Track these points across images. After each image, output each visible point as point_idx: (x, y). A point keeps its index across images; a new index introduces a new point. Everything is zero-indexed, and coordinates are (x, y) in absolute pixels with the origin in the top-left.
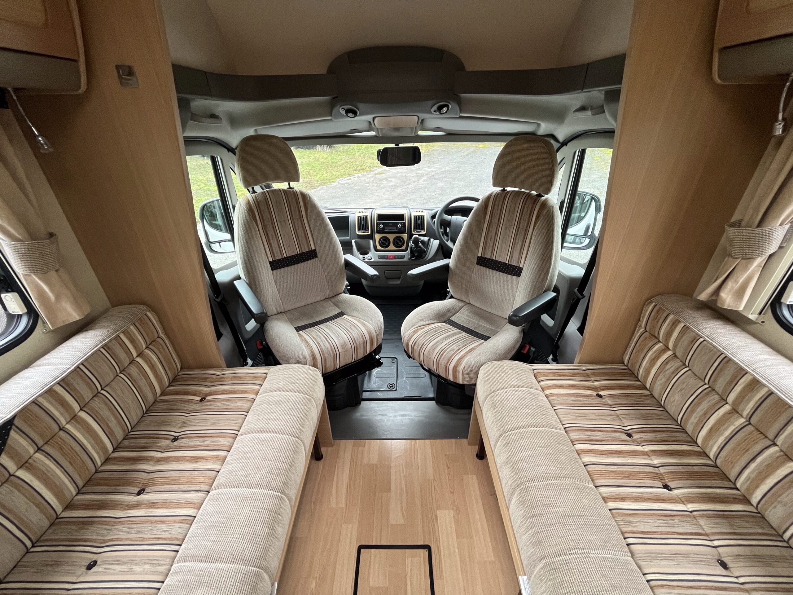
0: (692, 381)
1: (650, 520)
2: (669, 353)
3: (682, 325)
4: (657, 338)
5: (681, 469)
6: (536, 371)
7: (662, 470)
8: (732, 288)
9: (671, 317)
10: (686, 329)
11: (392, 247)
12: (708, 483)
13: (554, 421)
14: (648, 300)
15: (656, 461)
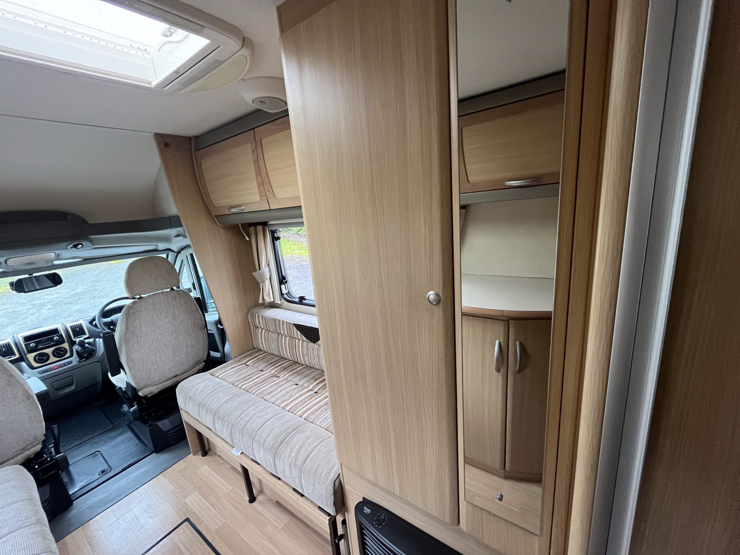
0: (273, 335)
1: (271, 388)
2: (264, 330)
3: (260, 316)
4: (258, 327)
5: (281, 369)
6: (210, 373)
7: (275, 373)
8: (266, 294)
9: (257, 315)
10: (262, 316)
11: (52, 359)
12: (290, 367)
13: (226, 383)
14: (248, 313)
15: (272, 372)
